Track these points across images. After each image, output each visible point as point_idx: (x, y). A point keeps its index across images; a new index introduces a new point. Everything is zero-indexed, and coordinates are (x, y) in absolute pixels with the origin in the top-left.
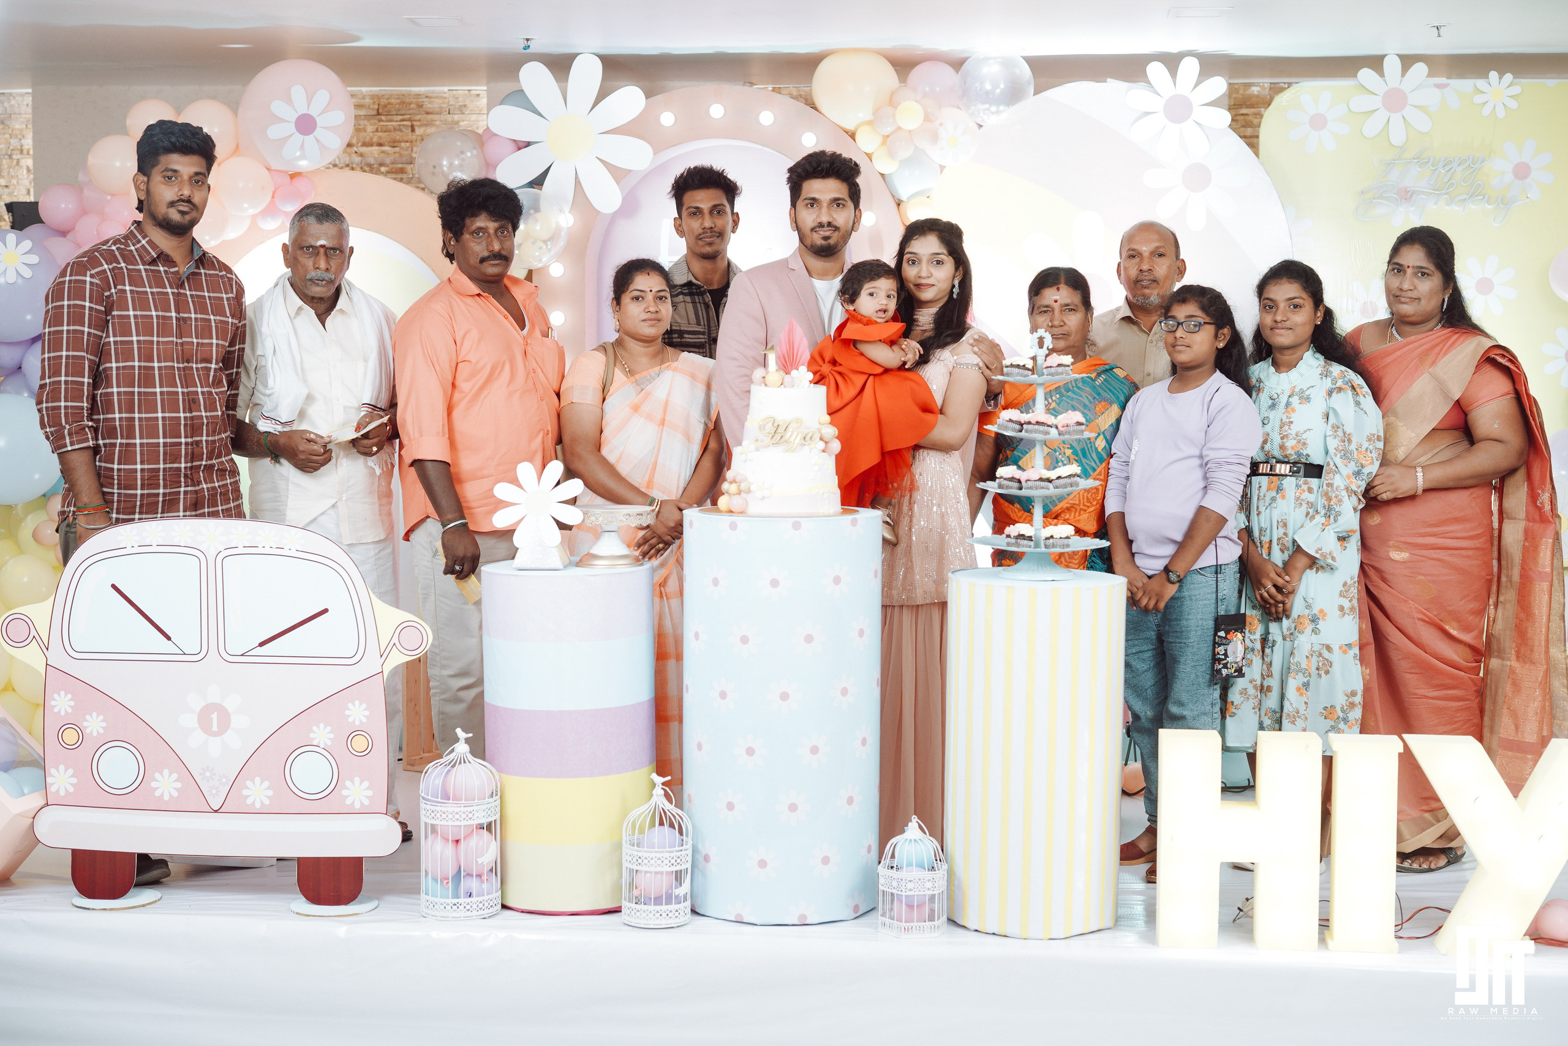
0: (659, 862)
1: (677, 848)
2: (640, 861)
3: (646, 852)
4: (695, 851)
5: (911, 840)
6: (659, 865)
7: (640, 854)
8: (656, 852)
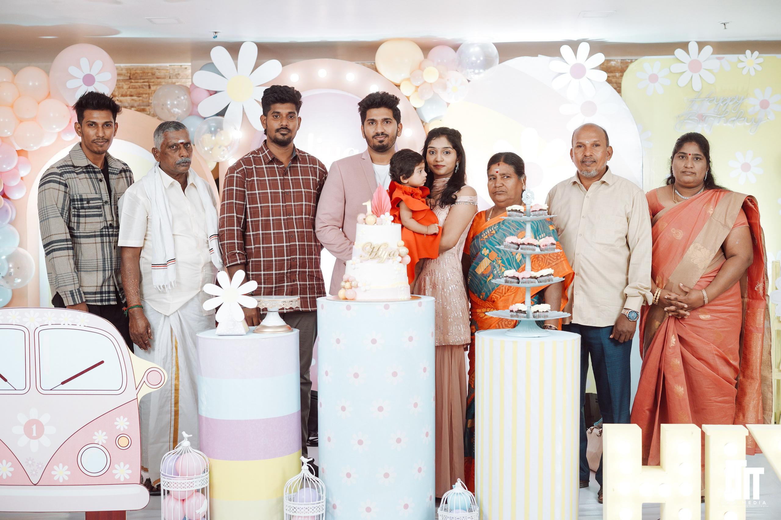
0: (307, 510)
1: (317, 502)
2: (295, 510)
3: (299, 504)
4: (327, 502)
5: (457, 494)
6: (306, 512)
7: (295, 506)
8: (305, 504)
